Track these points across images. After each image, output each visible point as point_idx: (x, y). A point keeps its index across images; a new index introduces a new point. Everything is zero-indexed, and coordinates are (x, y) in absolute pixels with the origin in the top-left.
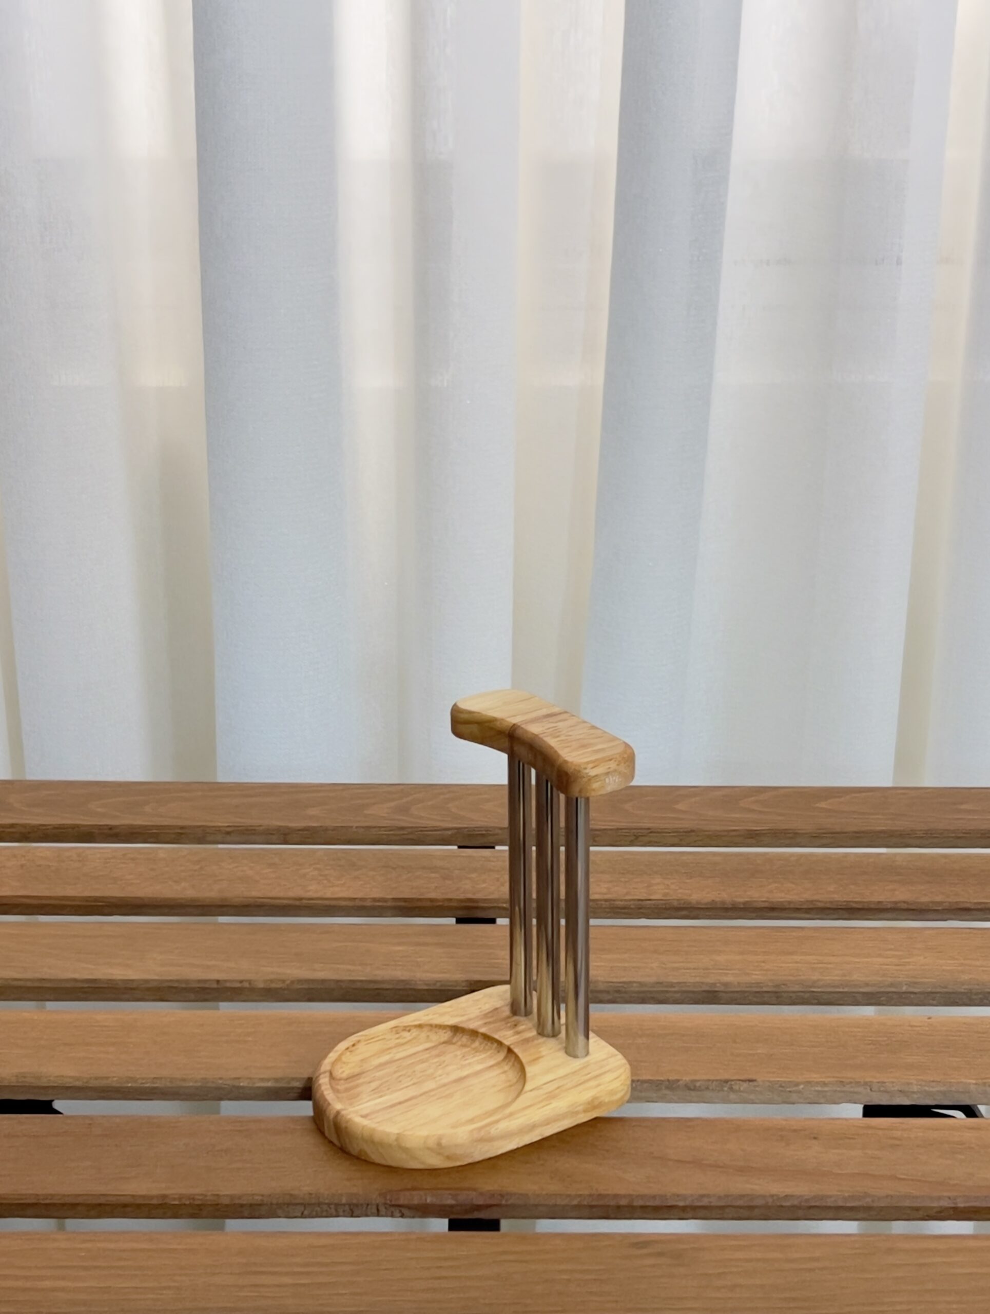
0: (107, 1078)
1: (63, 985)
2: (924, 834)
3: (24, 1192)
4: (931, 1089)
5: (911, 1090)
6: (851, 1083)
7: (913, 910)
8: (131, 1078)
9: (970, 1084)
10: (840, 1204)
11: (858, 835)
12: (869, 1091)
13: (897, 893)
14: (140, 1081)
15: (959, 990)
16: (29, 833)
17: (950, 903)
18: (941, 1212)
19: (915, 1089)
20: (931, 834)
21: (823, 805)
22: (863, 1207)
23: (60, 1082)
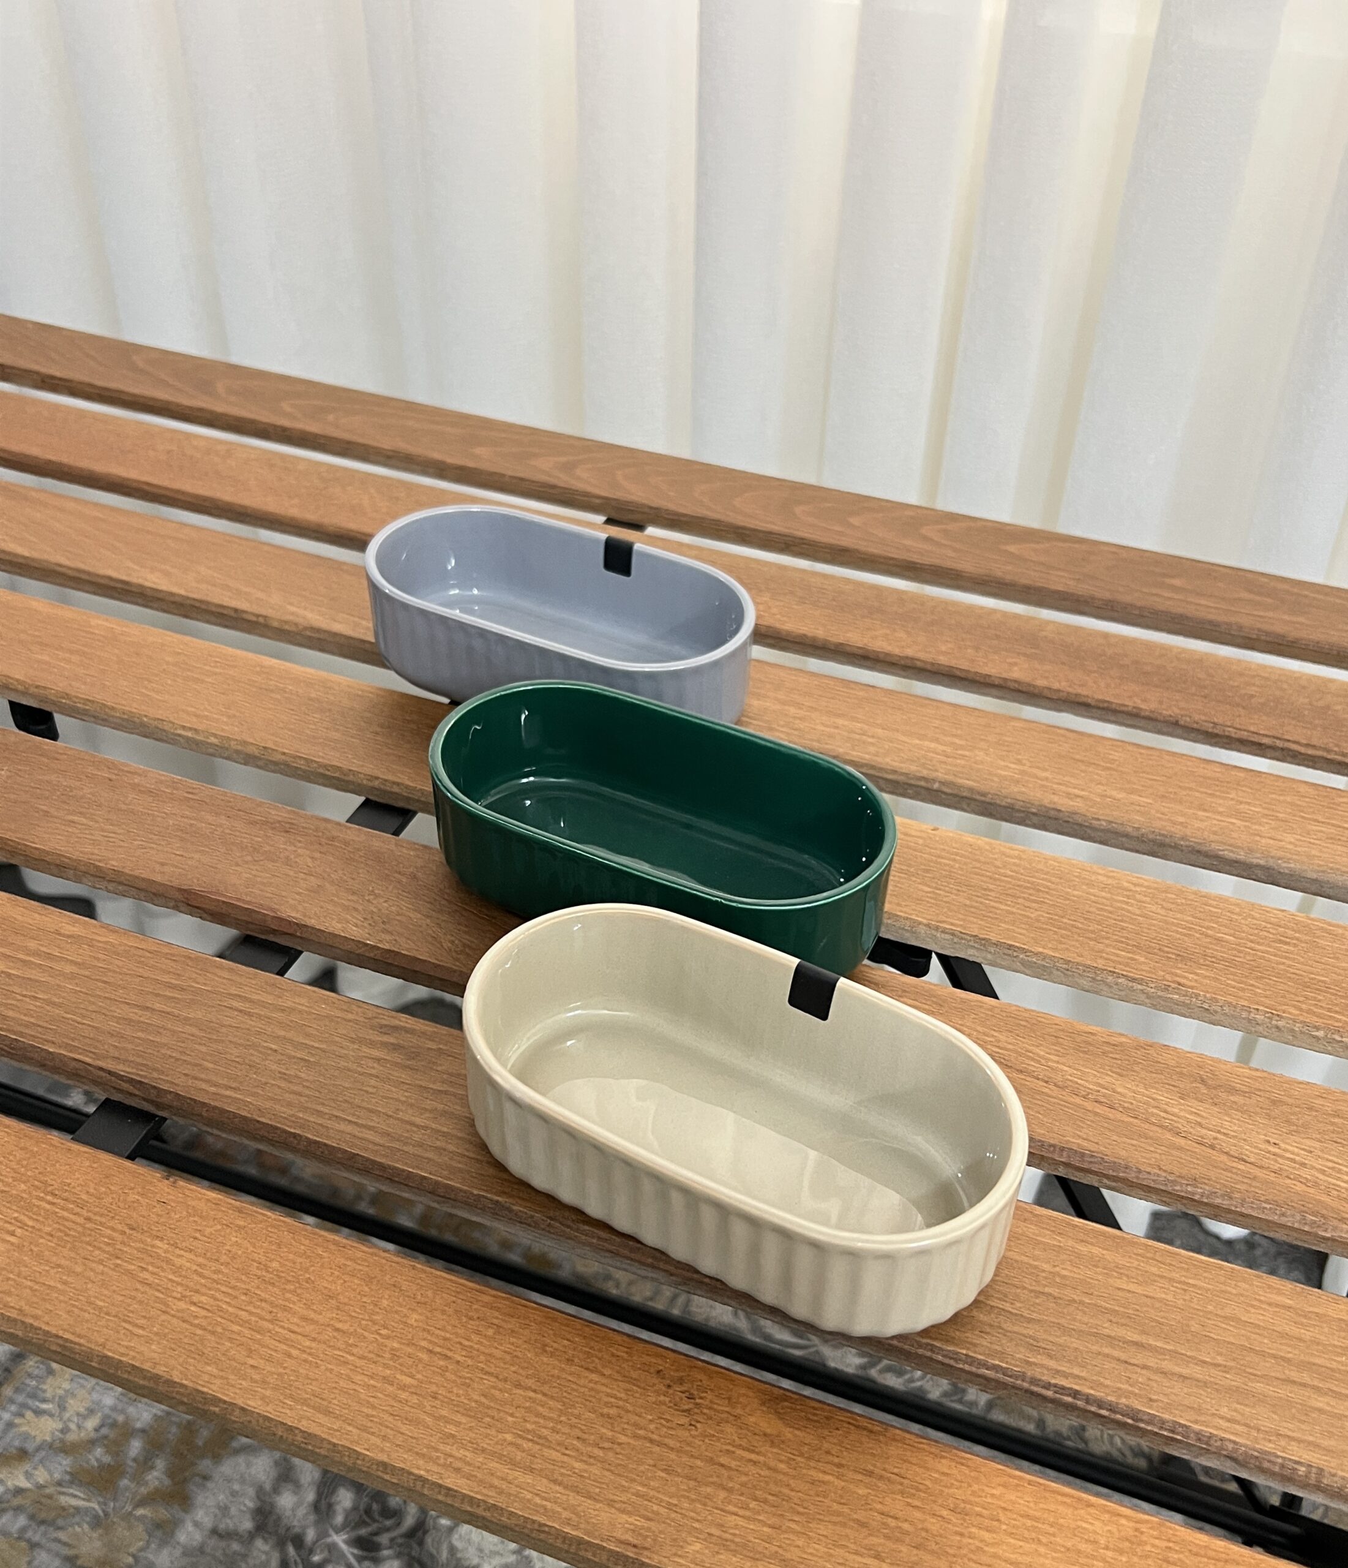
13: (1015, 668)
17: (1069, 693)
21: (1012, 548)
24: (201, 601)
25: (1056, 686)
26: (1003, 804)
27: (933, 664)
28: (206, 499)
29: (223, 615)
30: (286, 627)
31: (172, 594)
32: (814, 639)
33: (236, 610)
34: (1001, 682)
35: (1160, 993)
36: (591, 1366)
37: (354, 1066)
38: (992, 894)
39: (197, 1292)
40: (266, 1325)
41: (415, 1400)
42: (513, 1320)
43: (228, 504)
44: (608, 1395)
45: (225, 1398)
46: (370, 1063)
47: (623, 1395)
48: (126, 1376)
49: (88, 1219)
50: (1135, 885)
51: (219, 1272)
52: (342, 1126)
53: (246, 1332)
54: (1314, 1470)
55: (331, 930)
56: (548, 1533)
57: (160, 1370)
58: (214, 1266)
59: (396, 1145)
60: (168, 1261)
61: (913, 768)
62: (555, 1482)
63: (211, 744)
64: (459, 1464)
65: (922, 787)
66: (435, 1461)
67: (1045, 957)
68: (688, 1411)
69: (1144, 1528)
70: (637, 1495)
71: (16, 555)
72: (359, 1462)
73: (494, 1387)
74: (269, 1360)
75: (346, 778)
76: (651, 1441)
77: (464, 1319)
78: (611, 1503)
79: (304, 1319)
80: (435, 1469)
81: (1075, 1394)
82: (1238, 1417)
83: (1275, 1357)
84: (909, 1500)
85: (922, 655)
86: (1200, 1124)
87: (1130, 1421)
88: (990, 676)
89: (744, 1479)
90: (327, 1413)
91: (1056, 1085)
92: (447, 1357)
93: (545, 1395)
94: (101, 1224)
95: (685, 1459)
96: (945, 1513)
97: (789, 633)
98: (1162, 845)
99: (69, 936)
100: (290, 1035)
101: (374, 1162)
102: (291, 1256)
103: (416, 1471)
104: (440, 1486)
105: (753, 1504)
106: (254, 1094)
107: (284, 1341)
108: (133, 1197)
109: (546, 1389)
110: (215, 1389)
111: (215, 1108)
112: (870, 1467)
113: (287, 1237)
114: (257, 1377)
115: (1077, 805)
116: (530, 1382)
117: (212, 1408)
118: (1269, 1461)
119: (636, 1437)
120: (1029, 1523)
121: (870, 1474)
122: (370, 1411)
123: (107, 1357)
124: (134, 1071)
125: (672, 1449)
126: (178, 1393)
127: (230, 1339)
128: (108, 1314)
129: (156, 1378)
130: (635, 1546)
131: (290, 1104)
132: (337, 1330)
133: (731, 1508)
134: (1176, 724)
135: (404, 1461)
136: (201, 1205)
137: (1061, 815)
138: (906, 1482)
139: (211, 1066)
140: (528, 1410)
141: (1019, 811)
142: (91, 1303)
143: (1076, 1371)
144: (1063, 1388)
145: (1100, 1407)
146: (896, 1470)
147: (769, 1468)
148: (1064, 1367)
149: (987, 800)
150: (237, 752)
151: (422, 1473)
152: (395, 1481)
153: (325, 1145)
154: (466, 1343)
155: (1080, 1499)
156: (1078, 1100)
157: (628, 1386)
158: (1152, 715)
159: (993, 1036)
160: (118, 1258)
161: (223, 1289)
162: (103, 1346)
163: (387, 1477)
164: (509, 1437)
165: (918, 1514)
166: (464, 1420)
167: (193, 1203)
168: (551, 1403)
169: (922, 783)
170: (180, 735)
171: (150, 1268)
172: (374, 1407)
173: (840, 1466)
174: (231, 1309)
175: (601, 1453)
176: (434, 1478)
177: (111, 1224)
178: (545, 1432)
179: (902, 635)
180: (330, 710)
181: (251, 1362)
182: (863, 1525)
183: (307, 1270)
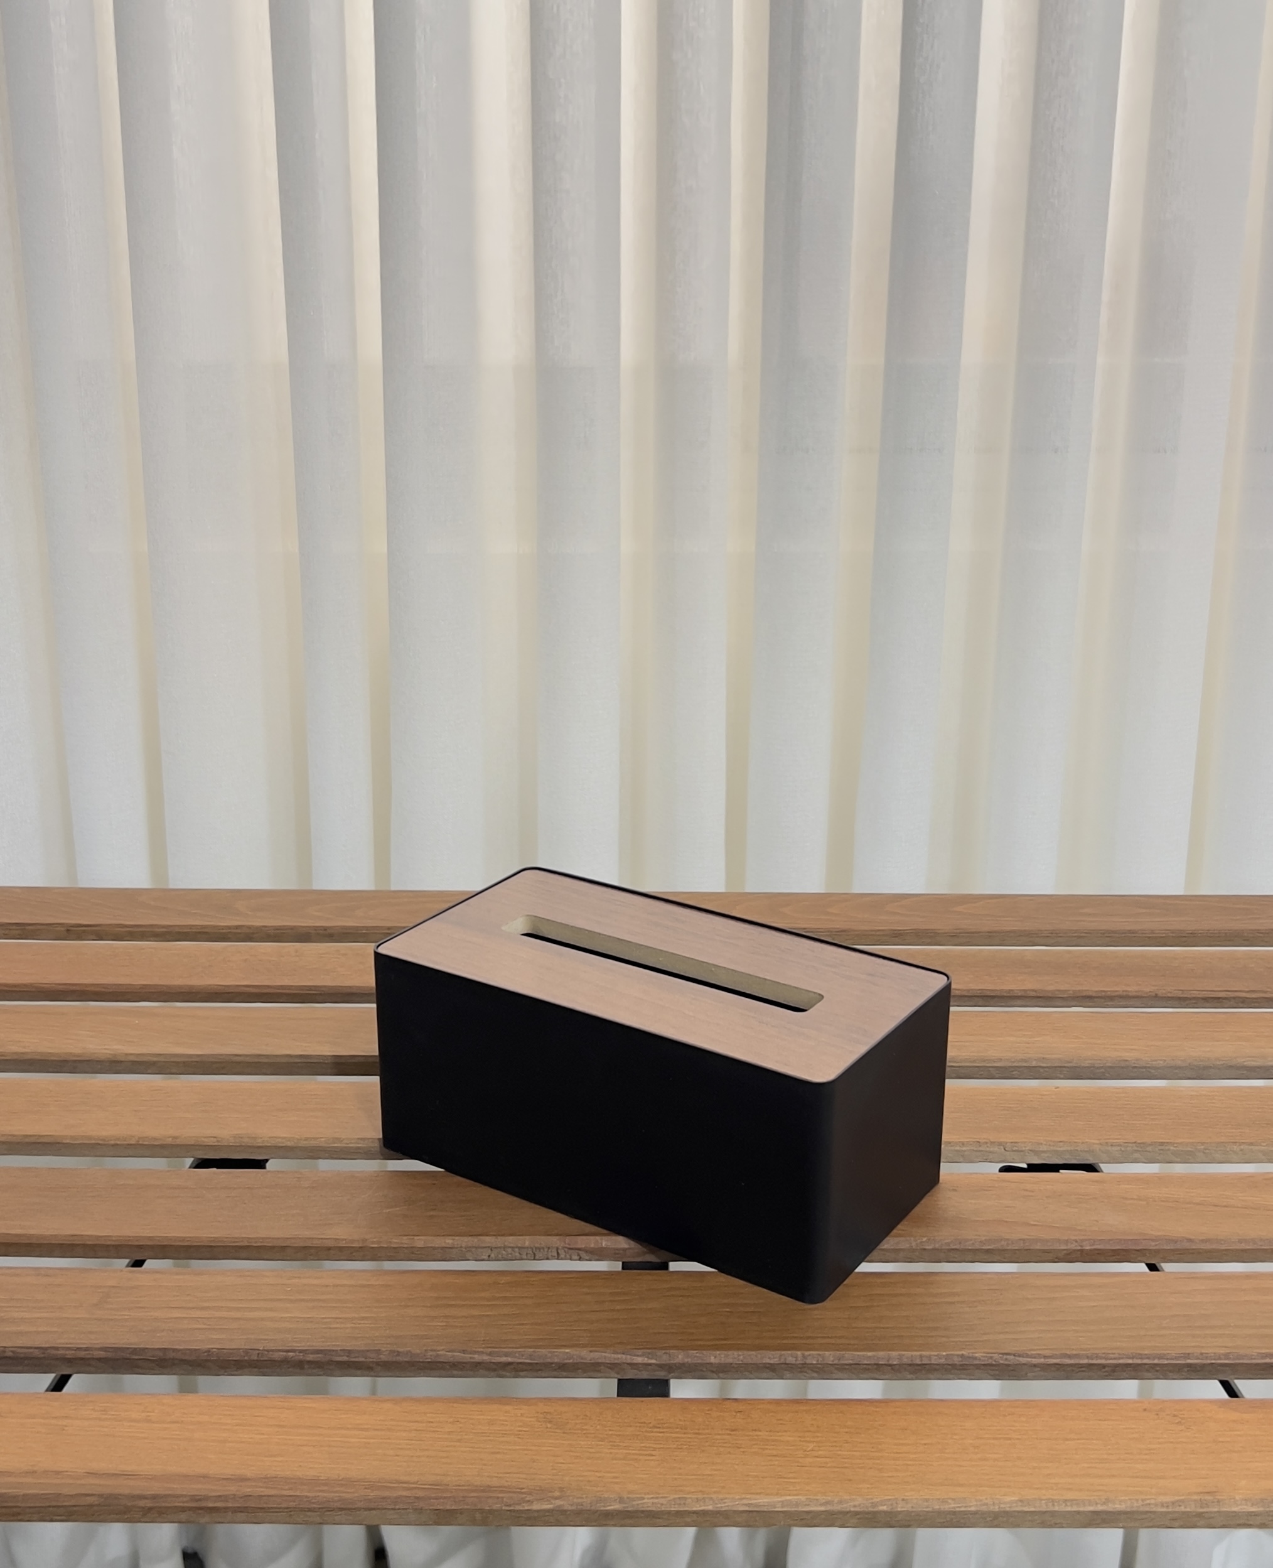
0: (315, 1139)
1: (278, 1060)
2: (1050, 933)
3: (236, 1236)
4: (1059, 1149)
5: (1041, 1149)
6: (986, 1143)
7: (1041, 997)
8: (337, 1138)
9: (1094, 1144)
10: (978, 1247)
11: (990, 934)
12: (1003, 1150)
14: (345, 1141)
15: (1083, 1065)
16: (253, 933)
17: (1073, 991)
18: (1069, 1254)
19: (1045, 1148)
20: (1056, 934)
21: (959, 909)
22: (999, 1250)
23: (274, 1142)
34: (1025, 994)
38: (1126, 1117)
60: (776, 1440)
68: (1179, 1423)
70: (1187, 1469)
76: (1172, 1443)
78: (1176, 1478)
89: (1241, 1445)
93: (1087, 1439)
95: (1199, 1445)
105: (1257, 1455)
109: (1085, 1436)
119: (1160, 1443)
125: (1187, 1443)
130: (1207, 1493)
133: (1247, 1460)
140: (1083, 1449)
147: (1251, 1435)
160: (739, 1448)
164: (1085, 1465)
166: (1050, 1465)
168: (1095, 1442)
178: (1105, 1456)
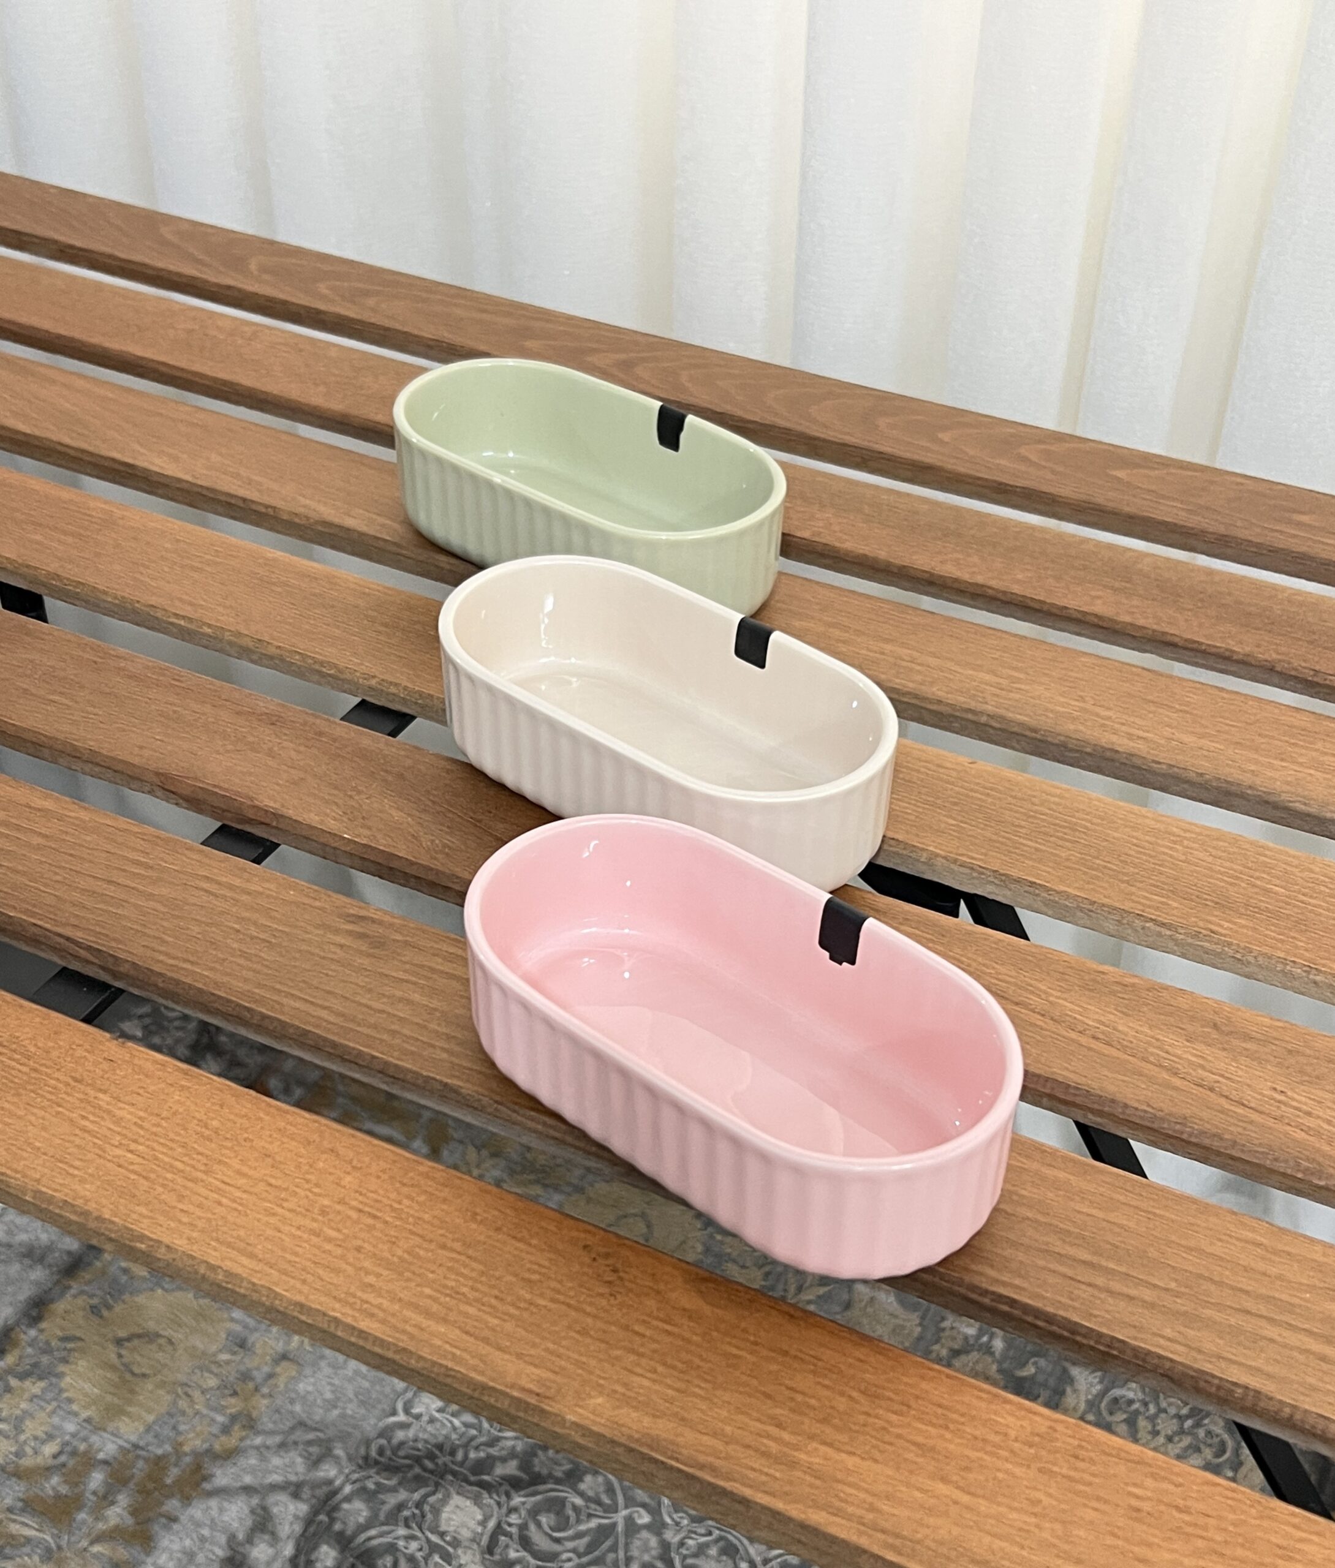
13: (1099, 602)
21: (1121, 473)
24: (208, 489)
25: (1141, 622)
26: (1056, 741)
27: (1004, 593)
28: (225, 383)
29: (229, 504)
30: (297, 520)
31: (179, 480)
32: (875, 560)
33: (244, 500)
34: (1079, 616)
35: (1190, 940)
36: (519, 1236)
37: (317, 951)
38: (1023, 831)
39: (135, 1141)
40: (200, 1175)
41: (339, 1251)
42: (447, 1190)
43: (250, 389)
44: (531, 1262)
45: (151, 1236)
46: (333, 948)
47: (546, 1263)
48: (57, 1211)
49: (35, 1070)
50: (1185, 831)
51: (158, 1125)
52: (297, 1004)
53: (180, 1180)
54: (1252, 1393)
55: (308, 822)
56: (454, 1377)
57: (91, 1206)
58: (155, 1120)
59: (351, 1025)
60: (109, 1112)
61: (961, 700)
62: (467, 1333)
63: (204, 634)
64: (376, 1311)
65: (968, 720)
66: (352, 1305)
67: (1068, 896)
68: (610, 1282)
69: (1060, 1427)
70: (547, 1350)
71: (18, 432)
72: (277, 1302)
73: (419, 1247)
74: (200, 1206)
75: (342, 676)
76: (569, 1305)
77: (398, 1185)
78: (519, 1356)
79: (239, 1173)
80: (350, 1312)
81: (1013, 1302)
82: (1180, 1339)
83: (1233, 1288)
84: (820, 1380)
85: (993, 583)
86: (1203, 1067)
87: (1066, 1334)
88: (1066, 608)
89: (655, 1346)
90: (252, 1256)
91: (1052, 1019)
92: (375, 1217)
93: (469, 1257)
94: (47, 1075)
95: (599, 1324)
96: (855, 1394)
97: (847, 553)
98: (1228, 793)
99: (39, 810)
100: (255, 916)
101: (325, 1040)
102: (232, 1117)
103: (332, 1313)
104: (354, 1328)
105: (660, 1369)
106: (212, 969)
107: (218, 1190)
108: (79, 1052)
109: (470, 1252)
110: (143, 1227)
111: (171, 978)
112: (785, 1348)
113: (232, 1101)
114: (185, 1220)
115: (1139, 747)
116: (457, 1246)
117: (138, 1245)
118: (1206, 1381)
119: (553, 1300)
120: (940, 1411)
121: (786, 1353)
122: (293, 1258)
123: (41, 1192)
124: (94, 939)
125: (589, 1314)
126: (106, 1229)
127: (163, 1186)
128: (45, 1154)
129: (86, 1214)
130: (538, 1395)
131: (246, 980)
132: (270, 1185)
133: (639, 1370)
134: (1272, 669)
135: (321, 1304)
136: (149, 1066)
137: (1117, 756)
138: (820, 1363)
139: (171, 939)
140: (450, 1269)
141: (1071, 750)
142: (30, 1144)
143: (1017, 1281)
144: (1001, 1296)
145: (1036, 1317)
146: (812, 1353)
147: (683, 1339)
148: (1006, 1277)
149: (1039, 737)
150: (230, 643)
151: (338, 1315)
152: (310, 1321)
153: (279, 1020)
154: (396, 1206)
155: (996, 1396)
156: (1073, 1035)
157: (553, 1256)
158: (1245, 659)
159: (994, 968)
160: (60, 1106)
161: (162, 1141)
162: (38, 1181)
163: (303, 1318)
164: (427, 1291)
165: (827, 1393)
166: (385, 1273)
167: (141, 1062)
168: (474, 1265)
169: (970, 716)
170: (172, 624)
171: (91, 1118)
172: (296, 1254)
173: (756, 1343)
174: (166, 1159)
175: (516, 1312)
176: (349, 1320)
177: (56, 1075)
178: (465, 1290)
179: (975, 559)
180: (333, 607)
181: (181, 1206)
182: (768, 1396)
183: (246, 1130)
